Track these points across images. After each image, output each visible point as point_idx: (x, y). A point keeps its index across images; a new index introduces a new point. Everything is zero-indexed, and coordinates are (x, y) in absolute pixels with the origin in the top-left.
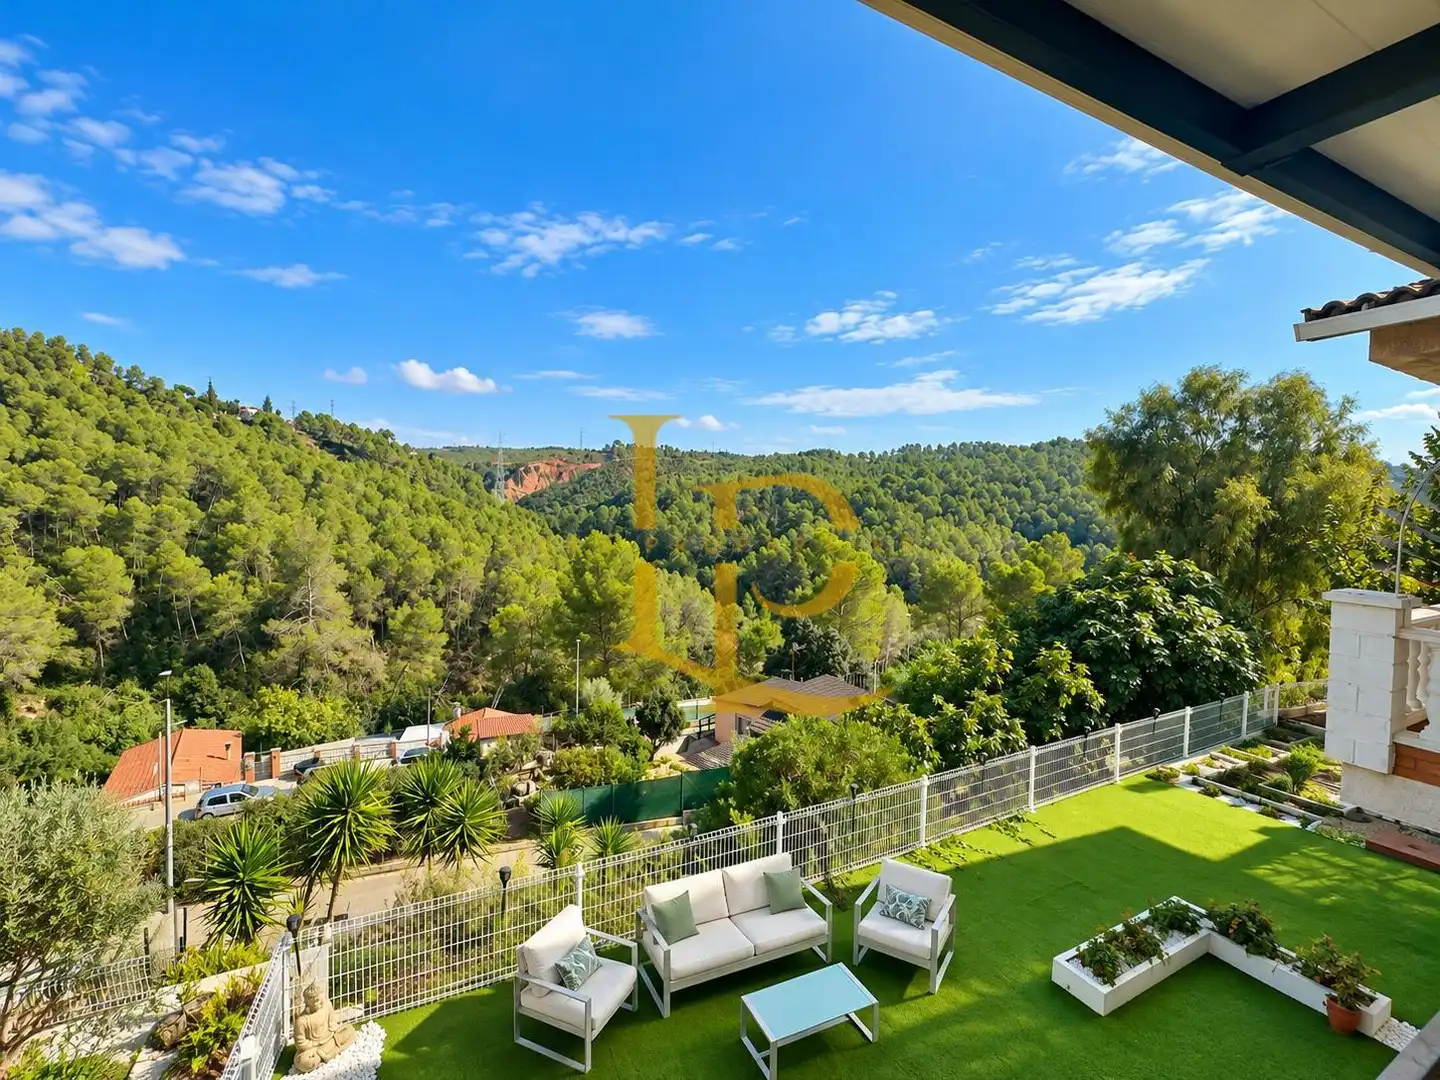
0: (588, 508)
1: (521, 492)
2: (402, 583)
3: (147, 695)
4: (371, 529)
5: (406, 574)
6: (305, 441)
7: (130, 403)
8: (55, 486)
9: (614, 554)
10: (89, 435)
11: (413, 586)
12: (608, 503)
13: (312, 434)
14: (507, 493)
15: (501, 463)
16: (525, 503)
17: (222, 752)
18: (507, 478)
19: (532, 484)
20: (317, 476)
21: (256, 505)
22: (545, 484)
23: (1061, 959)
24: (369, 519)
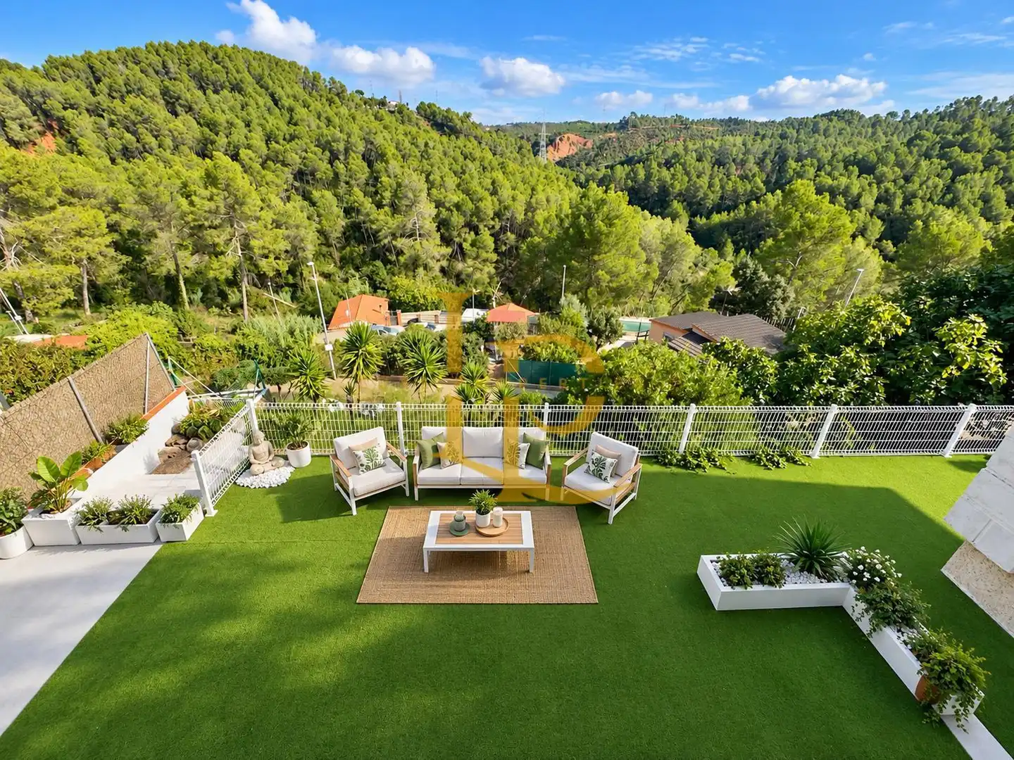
0: (607, 167)
1: (558, 156)
2: (475, 219)
3: (357, 275)
4: (457, 180)
5: (477, 212)
6: (423, 123)
7: (331, 102)
8: (304, 154)
9: (603, 202)
10: (314, 123)
11: (481, 220)
12: (622, 164)
13: (427, 118)
14: (548, 156)
15: (544, 134)
16: (561, 163)
17: (378, 309)
18: (547, 146)
19: (565, 150)
20: (426, 145)
21: (394, 165)
22: (574, 150)
23: (706, 559)
24: (455, 173)
